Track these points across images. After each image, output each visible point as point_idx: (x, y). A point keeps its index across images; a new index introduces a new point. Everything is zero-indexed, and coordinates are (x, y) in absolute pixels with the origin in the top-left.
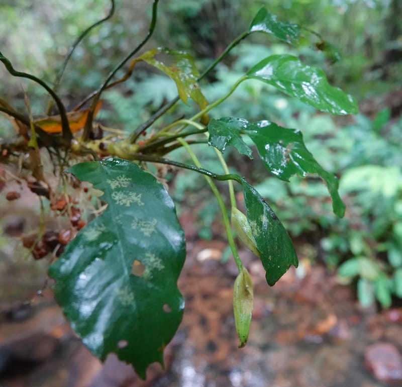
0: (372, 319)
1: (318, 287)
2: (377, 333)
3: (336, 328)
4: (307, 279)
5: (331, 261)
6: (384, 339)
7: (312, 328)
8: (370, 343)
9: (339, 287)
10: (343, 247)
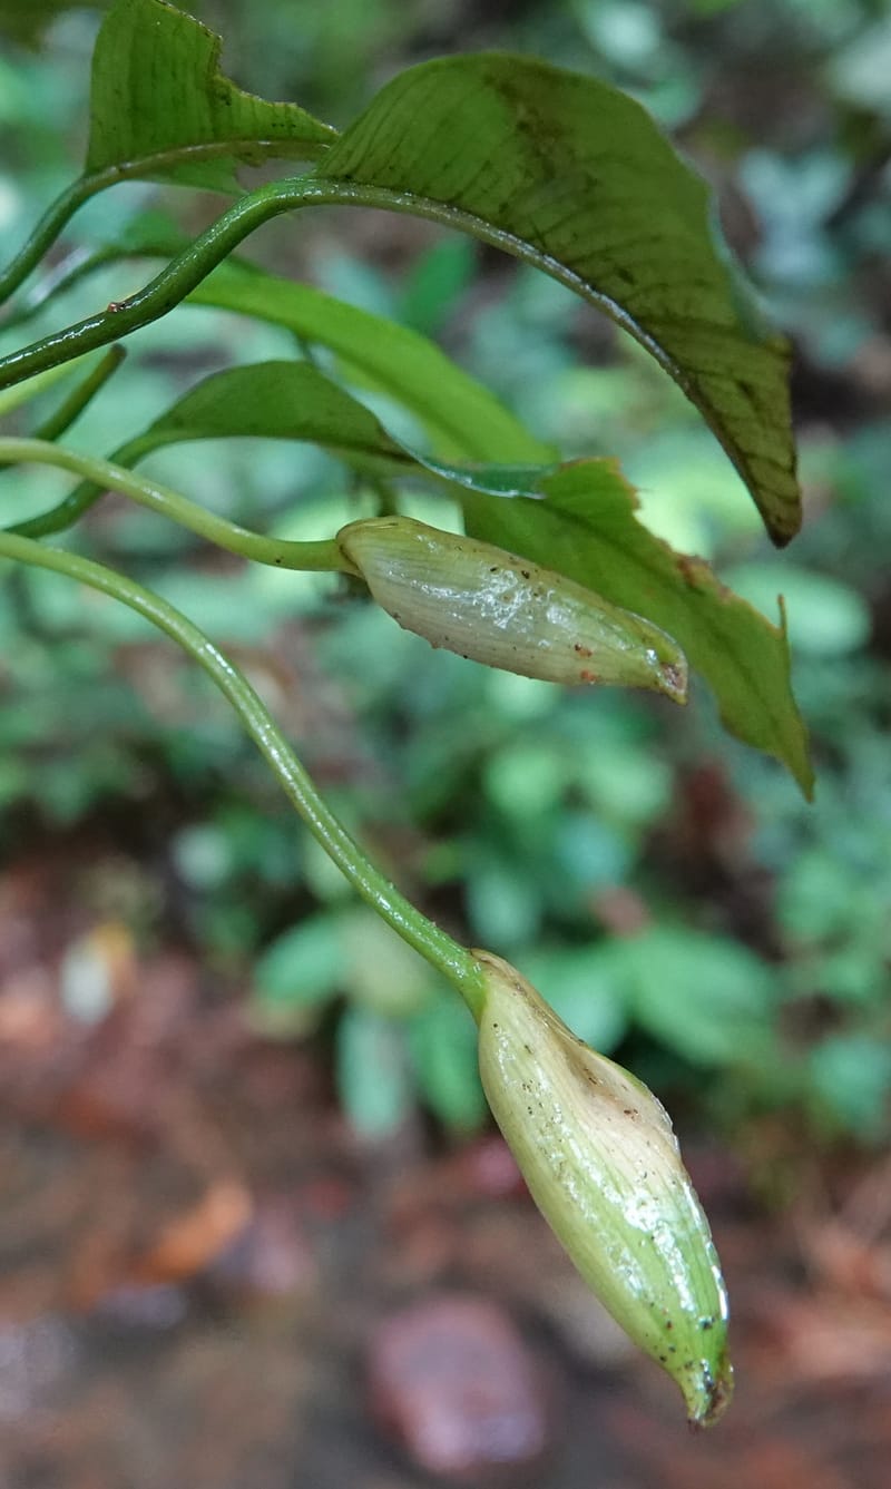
0: (404, 1189)
1: (169, 1058)
2: (422, 1256)
3: (244, 1245)
4: (116, 1022)
5: (225, 932)
6: (457, 1280)
7: (136, 1257)
8: (398, 1302)
9: (260, 1051)
10: (275, 868)
